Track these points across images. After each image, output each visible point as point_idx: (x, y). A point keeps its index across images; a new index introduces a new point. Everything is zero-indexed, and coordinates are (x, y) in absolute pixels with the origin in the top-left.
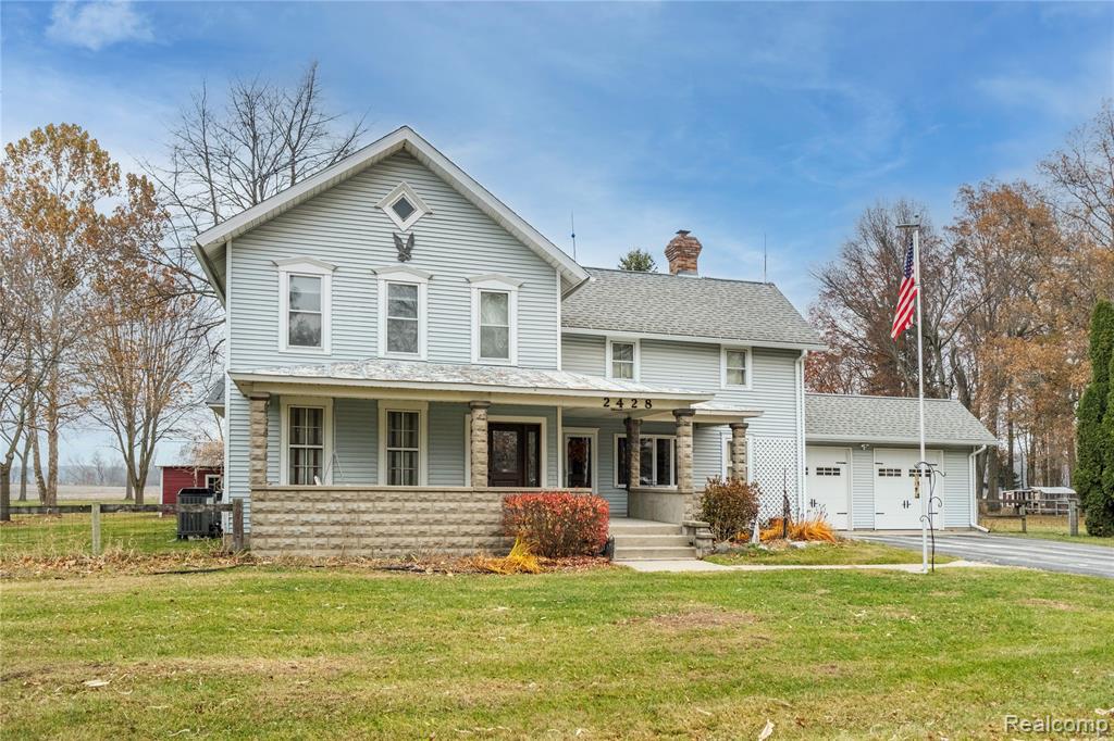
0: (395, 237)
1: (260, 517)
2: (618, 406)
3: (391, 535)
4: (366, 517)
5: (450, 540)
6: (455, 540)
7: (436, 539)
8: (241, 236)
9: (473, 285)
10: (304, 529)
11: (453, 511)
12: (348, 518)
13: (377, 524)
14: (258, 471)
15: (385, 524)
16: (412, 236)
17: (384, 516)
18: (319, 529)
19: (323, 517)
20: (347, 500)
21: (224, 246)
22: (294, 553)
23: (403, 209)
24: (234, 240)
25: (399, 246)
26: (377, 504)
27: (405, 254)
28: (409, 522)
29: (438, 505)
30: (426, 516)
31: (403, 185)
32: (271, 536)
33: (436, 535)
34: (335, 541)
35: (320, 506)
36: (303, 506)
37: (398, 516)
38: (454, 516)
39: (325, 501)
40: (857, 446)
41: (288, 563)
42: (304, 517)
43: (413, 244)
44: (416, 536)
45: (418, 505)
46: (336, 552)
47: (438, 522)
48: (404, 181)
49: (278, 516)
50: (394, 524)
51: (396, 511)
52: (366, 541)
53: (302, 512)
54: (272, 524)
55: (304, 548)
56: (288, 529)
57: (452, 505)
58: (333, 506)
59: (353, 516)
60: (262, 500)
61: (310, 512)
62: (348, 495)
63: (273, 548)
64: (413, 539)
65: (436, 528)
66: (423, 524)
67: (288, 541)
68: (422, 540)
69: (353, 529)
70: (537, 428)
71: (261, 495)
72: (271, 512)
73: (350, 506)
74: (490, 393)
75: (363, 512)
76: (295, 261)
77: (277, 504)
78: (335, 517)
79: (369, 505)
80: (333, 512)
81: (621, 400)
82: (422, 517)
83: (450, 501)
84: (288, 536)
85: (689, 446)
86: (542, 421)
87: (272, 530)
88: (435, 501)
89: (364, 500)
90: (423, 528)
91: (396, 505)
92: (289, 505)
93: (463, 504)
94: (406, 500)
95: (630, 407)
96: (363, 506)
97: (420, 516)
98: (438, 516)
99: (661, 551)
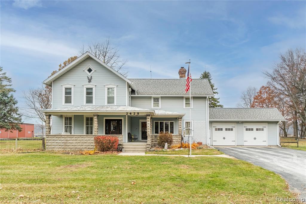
0: (88, 77)
1: (48, 141)
2: (130, 114)
3: (75, 146)
4: (69, 142)
5: (88, 147)
6: (89, 147)
7: (85, 147)
8: (55, 80)
9: (105, 87)
10: (56, 144)
11: (89, 140)
12: (65, 141)
13: (72, 143)
14: (47, 131)
15: (74, 143)
16: (91, 76)
17: (73, 141)
18: (60, 144)
19: (60, 141)
20: (66, 138)
21: (52, 83)
22: (54, 149)
23: (90, 70)
24: (53, 81)
25: (88, 79)
26: (72, 138)
27: (90, 81)
28: (79, 143)
29: (85, 139)
30: (83, 141)
31: (90, 65)
32: (50, 145)
33: (85, 146)
34: (63, 147)
35: (60, 139)
36: (56, 139)
37: (77, 141)
38: (89, 141)
39: (61, 138)
40: (238, 122)
41: (53, 152)
42: (56, 141)
43: (92, 78)
44: (80, 146)
45: (81, 139)
46: (63, 149)
47: (86, 143)
48: (89, 64)
49: (51, 141)
50: (76, 143)
51: (76, 140)
52: (69, 147)
53: (56, 140)
54: (50, 143)
55: (56, 148)
56: (53, 144)
57: (89, 139)
58: (62, 139)
59: (67, 141)
60: (48, 138)
61: (58, 140)
62: (66, 137)
63: (50, 148)
64: (80, 147)
65: (85, 144)
66: (82, 143)
67: (53, 147)
68: (82, 147)
69: (67, 144)
70: (121, 120)
71: (48, 136)
72: (50, 140)
73: (66, 139)
74: (98, 113)
75: (69, 140)
76: (65, 85)
77: (51, 139)
78: (63, 141)
79: (70, 139)
80: (63, 140)
81: (131, 113)
82: (82, 141)
83: (88, 138)
84: (53, 146)
85: (149, 124)
86: (123, 118)
87: (50, 144)
88: (85, 138)
89: (69, 138)
90: (82, 144)
91: (76, 139)
92: (53, 139)
93: (91, 139)
94: (78, 138)
95: (133, 114)
96: (69, 139)
97: (81, 141)
98: (86, 141)
99: (137, 150)
